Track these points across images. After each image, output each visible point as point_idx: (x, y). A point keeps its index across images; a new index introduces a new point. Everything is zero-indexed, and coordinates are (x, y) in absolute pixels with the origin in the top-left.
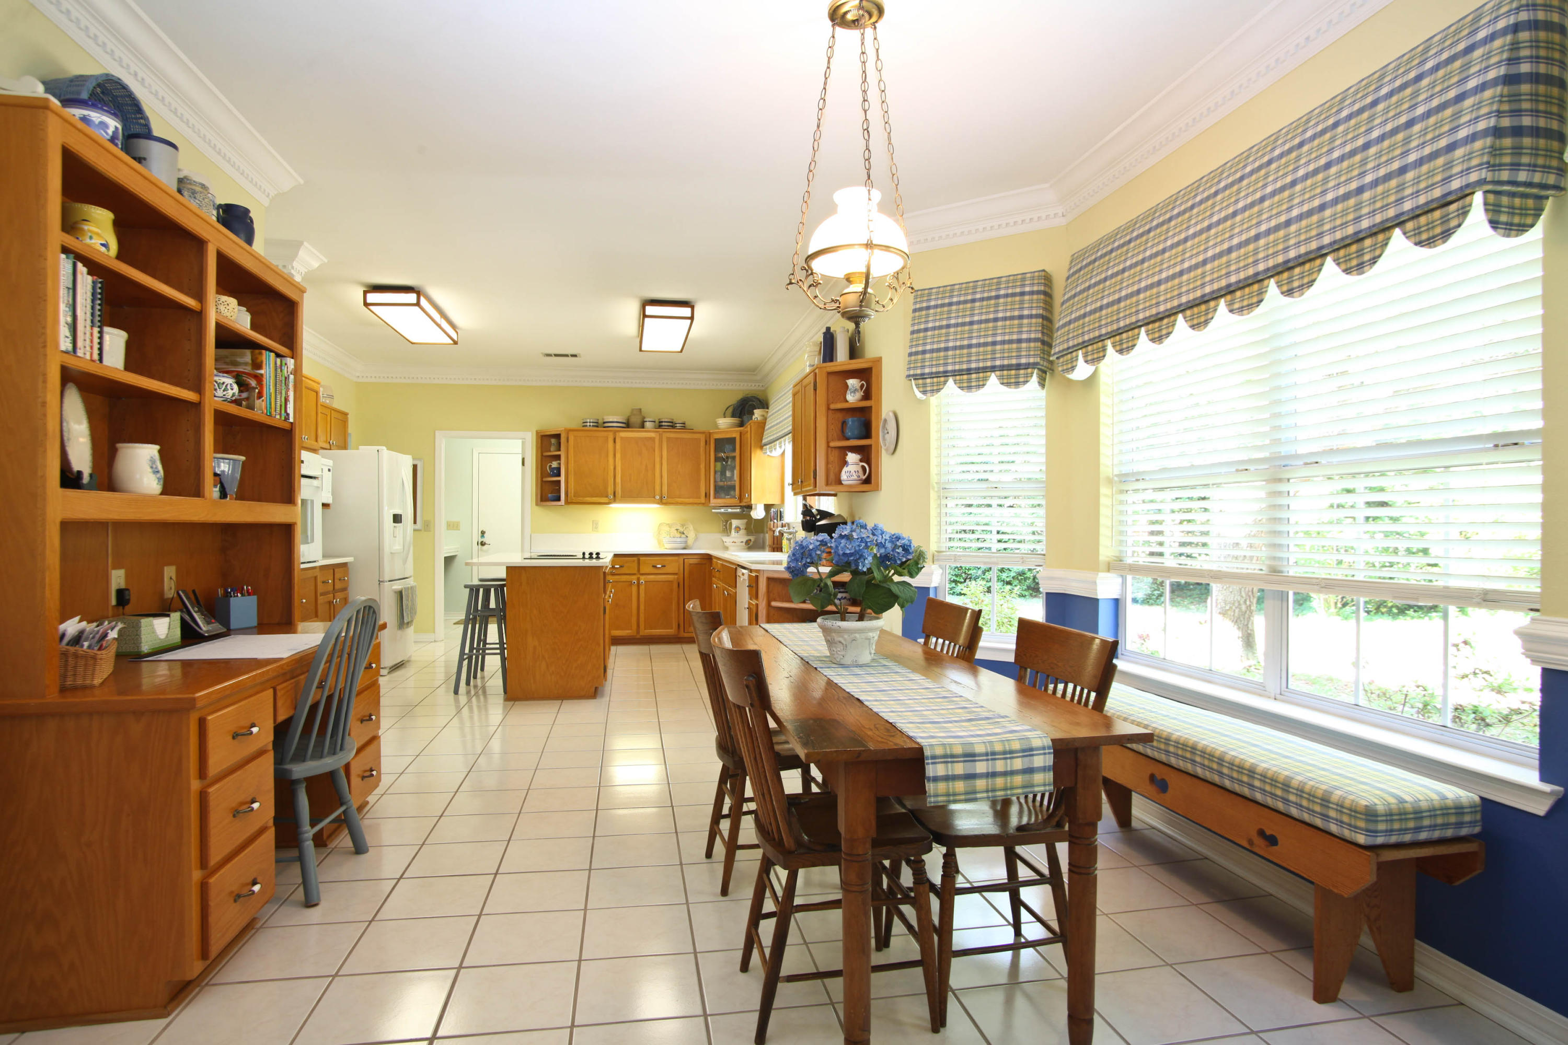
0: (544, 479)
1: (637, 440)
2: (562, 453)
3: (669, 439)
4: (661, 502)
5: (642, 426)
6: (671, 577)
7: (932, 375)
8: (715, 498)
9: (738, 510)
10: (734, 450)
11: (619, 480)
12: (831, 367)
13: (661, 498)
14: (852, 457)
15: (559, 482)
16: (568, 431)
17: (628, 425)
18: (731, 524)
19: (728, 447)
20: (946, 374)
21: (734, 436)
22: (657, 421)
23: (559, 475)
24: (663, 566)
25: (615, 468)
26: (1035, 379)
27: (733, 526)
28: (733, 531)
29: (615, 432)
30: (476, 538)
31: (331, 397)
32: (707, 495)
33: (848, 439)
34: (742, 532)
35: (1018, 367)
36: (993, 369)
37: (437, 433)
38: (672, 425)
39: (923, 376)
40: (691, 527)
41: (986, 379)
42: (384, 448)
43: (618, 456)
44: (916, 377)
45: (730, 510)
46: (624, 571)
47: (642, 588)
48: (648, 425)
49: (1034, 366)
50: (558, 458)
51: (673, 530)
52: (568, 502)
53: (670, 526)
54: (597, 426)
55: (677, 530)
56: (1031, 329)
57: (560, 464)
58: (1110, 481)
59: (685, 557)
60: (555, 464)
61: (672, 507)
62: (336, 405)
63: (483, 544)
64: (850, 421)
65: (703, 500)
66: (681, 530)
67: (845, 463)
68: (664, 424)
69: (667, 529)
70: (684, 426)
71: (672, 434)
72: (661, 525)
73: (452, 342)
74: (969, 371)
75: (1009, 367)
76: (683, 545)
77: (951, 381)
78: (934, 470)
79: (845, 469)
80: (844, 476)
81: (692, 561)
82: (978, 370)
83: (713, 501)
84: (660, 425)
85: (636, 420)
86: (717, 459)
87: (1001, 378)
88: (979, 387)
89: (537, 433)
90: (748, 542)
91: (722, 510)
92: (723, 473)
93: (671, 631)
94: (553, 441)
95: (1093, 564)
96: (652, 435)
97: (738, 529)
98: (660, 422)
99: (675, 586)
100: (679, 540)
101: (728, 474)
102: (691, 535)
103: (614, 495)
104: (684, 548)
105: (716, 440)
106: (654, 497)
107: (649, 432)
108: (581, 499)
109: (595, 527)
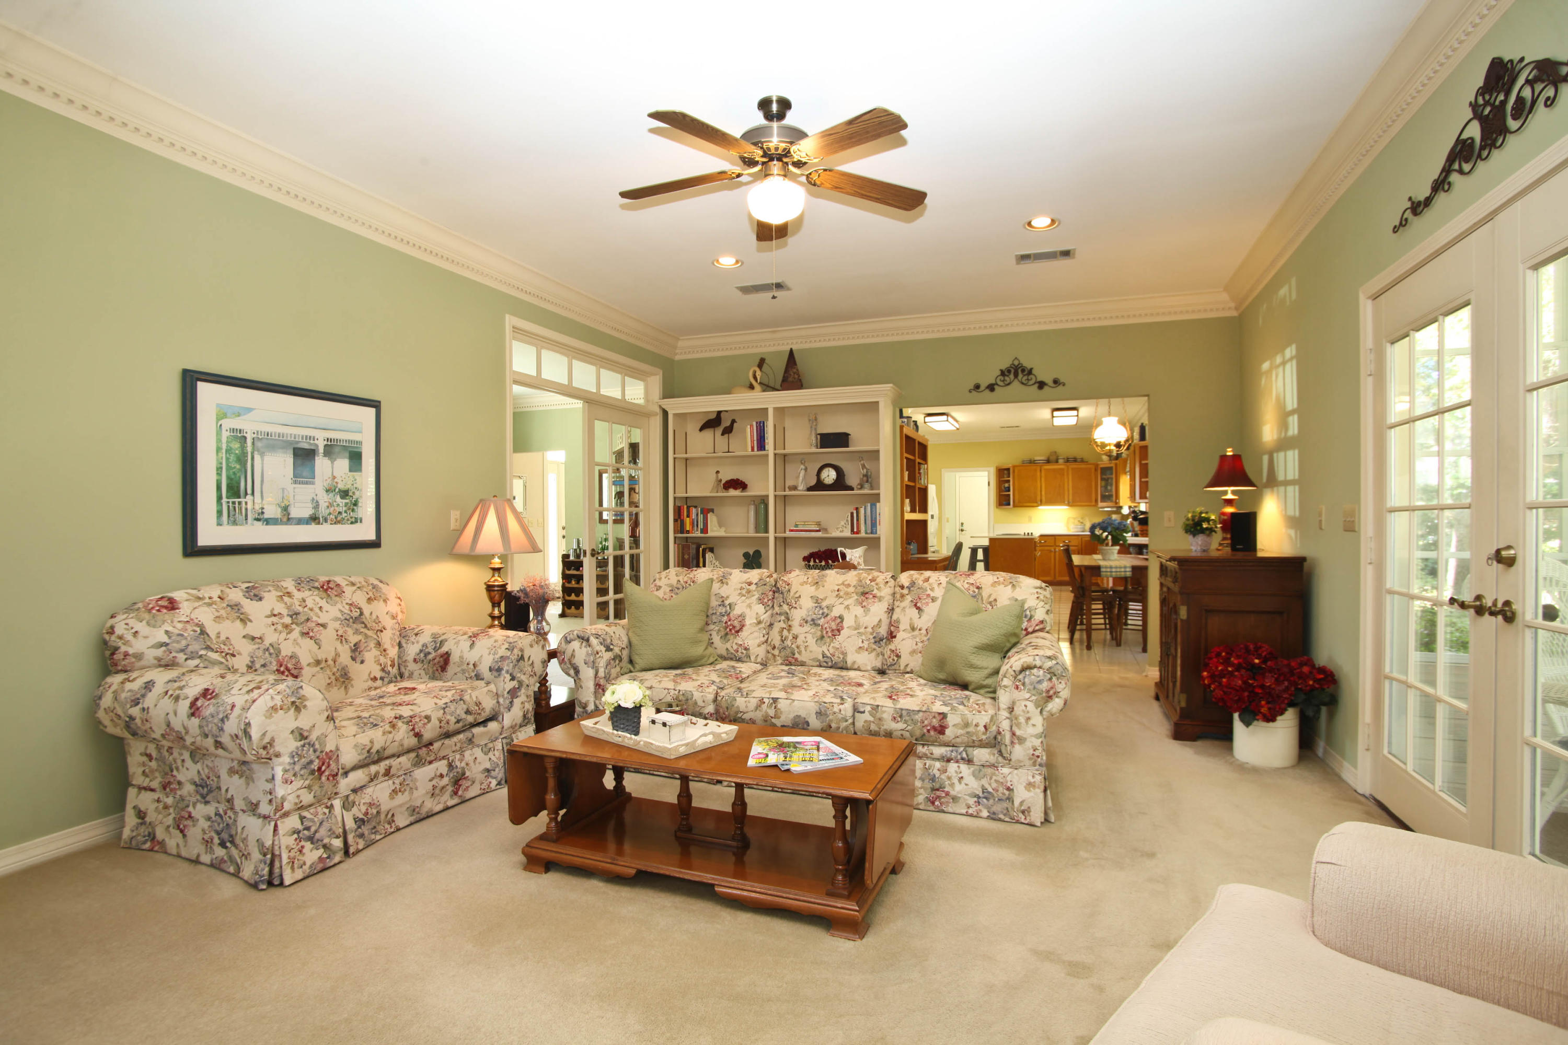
0: (1000, 494)
1: (1054, 470)
2: (1011, 479)
3: (1073, 469)
4: (1069, 505)
5: (1057, 461)
8: (1101, 502)
10: (1112, 474)
11: (1043, 493)
13: (1069, 502)
15: (1010, 495)
16: (1014, 467)
17: (1048, 461)
19: (1108, 472)
21: (1112, 465)
22: (1066, 458)
23: (1009, 491)
25: (1041, 486)
29: (1041, 466)
30: (958, 527)
32: (1096, 501)
43: (1043, 479)
45: (1110, 509)
46: (1046, 544)
47: (1057, 553)
48: (1061, 461)
50: (1008, 481)
51: (1076, 521)
52: (1014, 506)
53: (1074, 519)
54: (1031, 463)
55: (1079, 521)
57: (1009, 485)
59: (1082, 536)
60: (1006, 485)
61: (1076, 508)
63: (962, 530)
65: (1094, 503)
66: (1081, 521)
70: (1082, 461)
71: (1074, 466)
72: (1069, 519)
76: (1082, 530)
81: (1086, 539)
83: (1100, 504)
84: (1067, 460)
85: (1053, 458)
86: (1102, 479)
89: (997, 468)
91: (1107, 510)
92: (1106, 487)
94: (1006, 472)
96: (1063, 467)
100: (1080, 527)
101: (1109, 488)
103: (1041, 501)
104: (1082, 532)
105: (1101, 468)
106: (1065, 502)
107: (1061, 465)
108: (1021, 504)
109: (1030, 519)
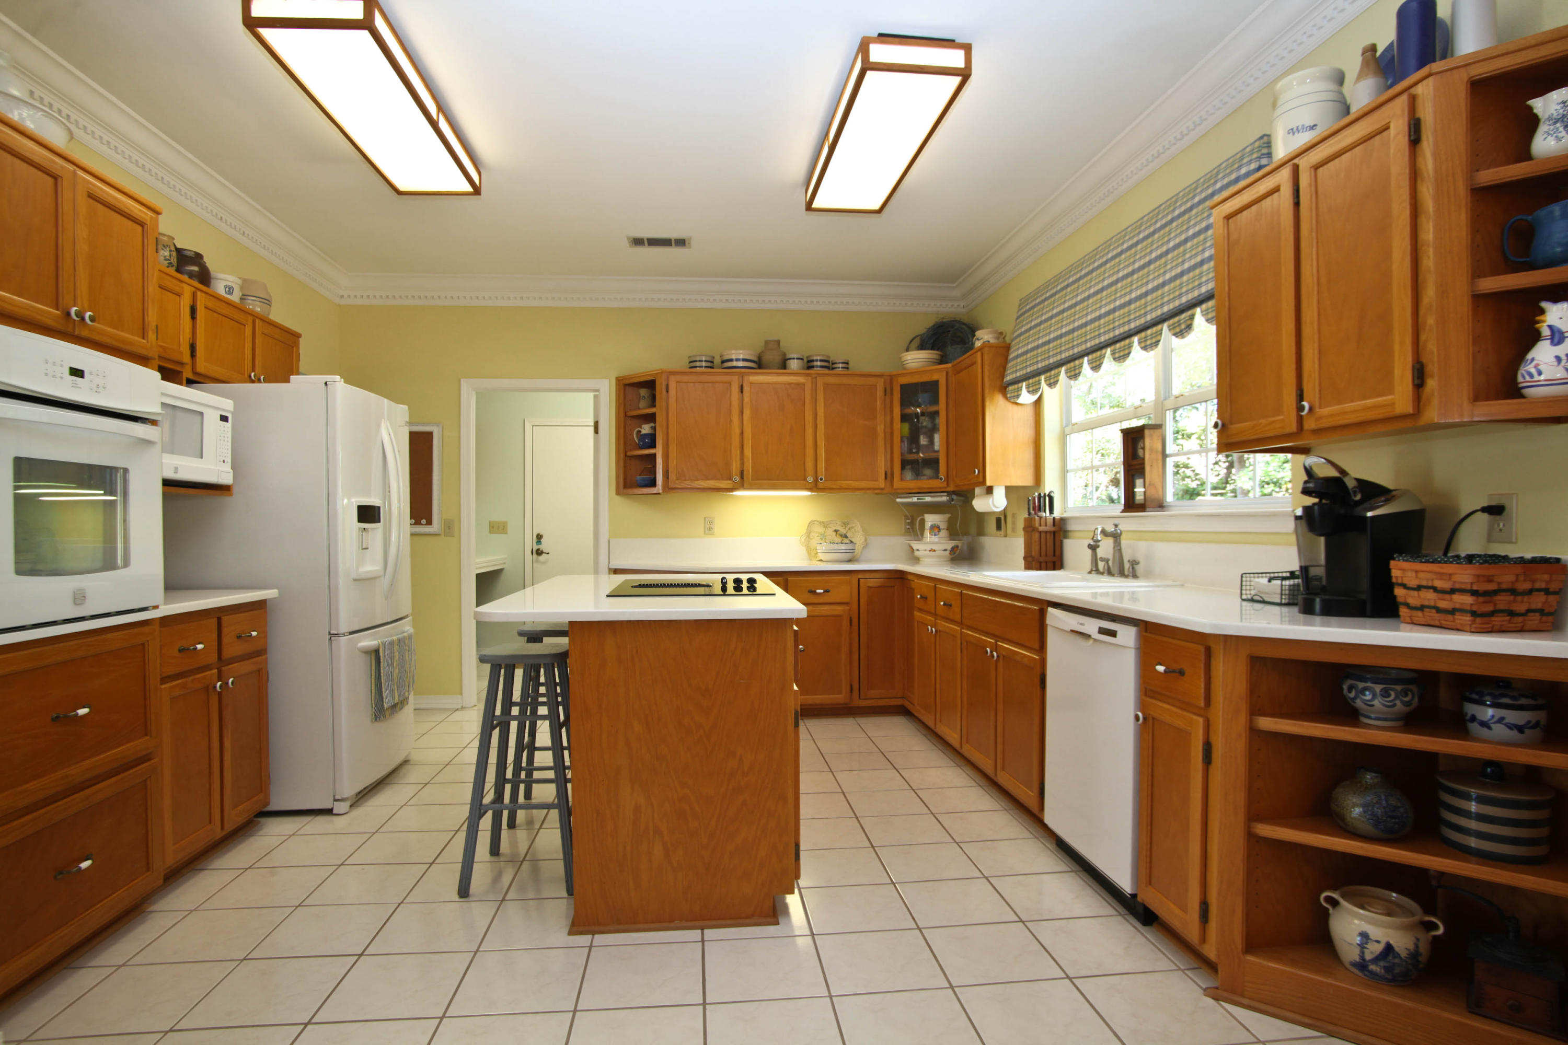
0: (629, 454)
1: (776, 388)
2: (658, 410)
3: (826, 385)
4: (815, 487)
5: (784, 365)
6: (839, 609)
8: (902, 479)
9: (944, 499)
10: (935, 401)
11: (748, 452)
13: (816, 480)
15: (654, 456)
16: (668, 375)
17: (759, 364)
18: (923, 522)
19: (924, 397)
21: (935, 377)
22: (805, 360)
23: (653, 445)
24: (826, 591)
25: (742, 433)
27: (928, 525)
28: (927, 534)
29: (742, 376)
31: (267, 302)
32: (889, 476)
34: (944, 533)
37: (462, 380)
38: (829, 365)
40: (858, 527)
42: (338, 378)
43: (747, 413)
45: (928, 499)
48: (794, 365)
50: (651, 418)
51: (830, 532)
52: (667, 488)
53: (825, 525)
54: (712, 368)
55: (836, 531)
57: (654, 428)
59: (860, 576)
60: (646, 429)
61: (830, 494)
62: (276, 315)
63: (540, 553)
65: (881, 483)
66: (843, 531)
68: (815, 364)
69: (821, 529)
70: (847, 368)
71: (828, 380)
72: (811, 523)
73: (470, 189)
76: (847, 556)
81: (872, 582)
83: (899, 485)
84: (810, 365)
85: (772, 356)
86: (904, 418)
89: (618, 380)
90: (954, 550)
91: (915, 499)
92: (913, 439)
93: (839, 698)
94: (643, 392)
96: (801, 379)
97: (935, 529)
98: (809, 361)
99: (846, 623)
100: (843, 547)
101: (923, 441)
102: (859, 538)
103: (742, 477)
104: (849, 561)
105: (903, 387)
106: (805, 479)
107: (794, 376)
108: (688, 484)
109: (709, 528)
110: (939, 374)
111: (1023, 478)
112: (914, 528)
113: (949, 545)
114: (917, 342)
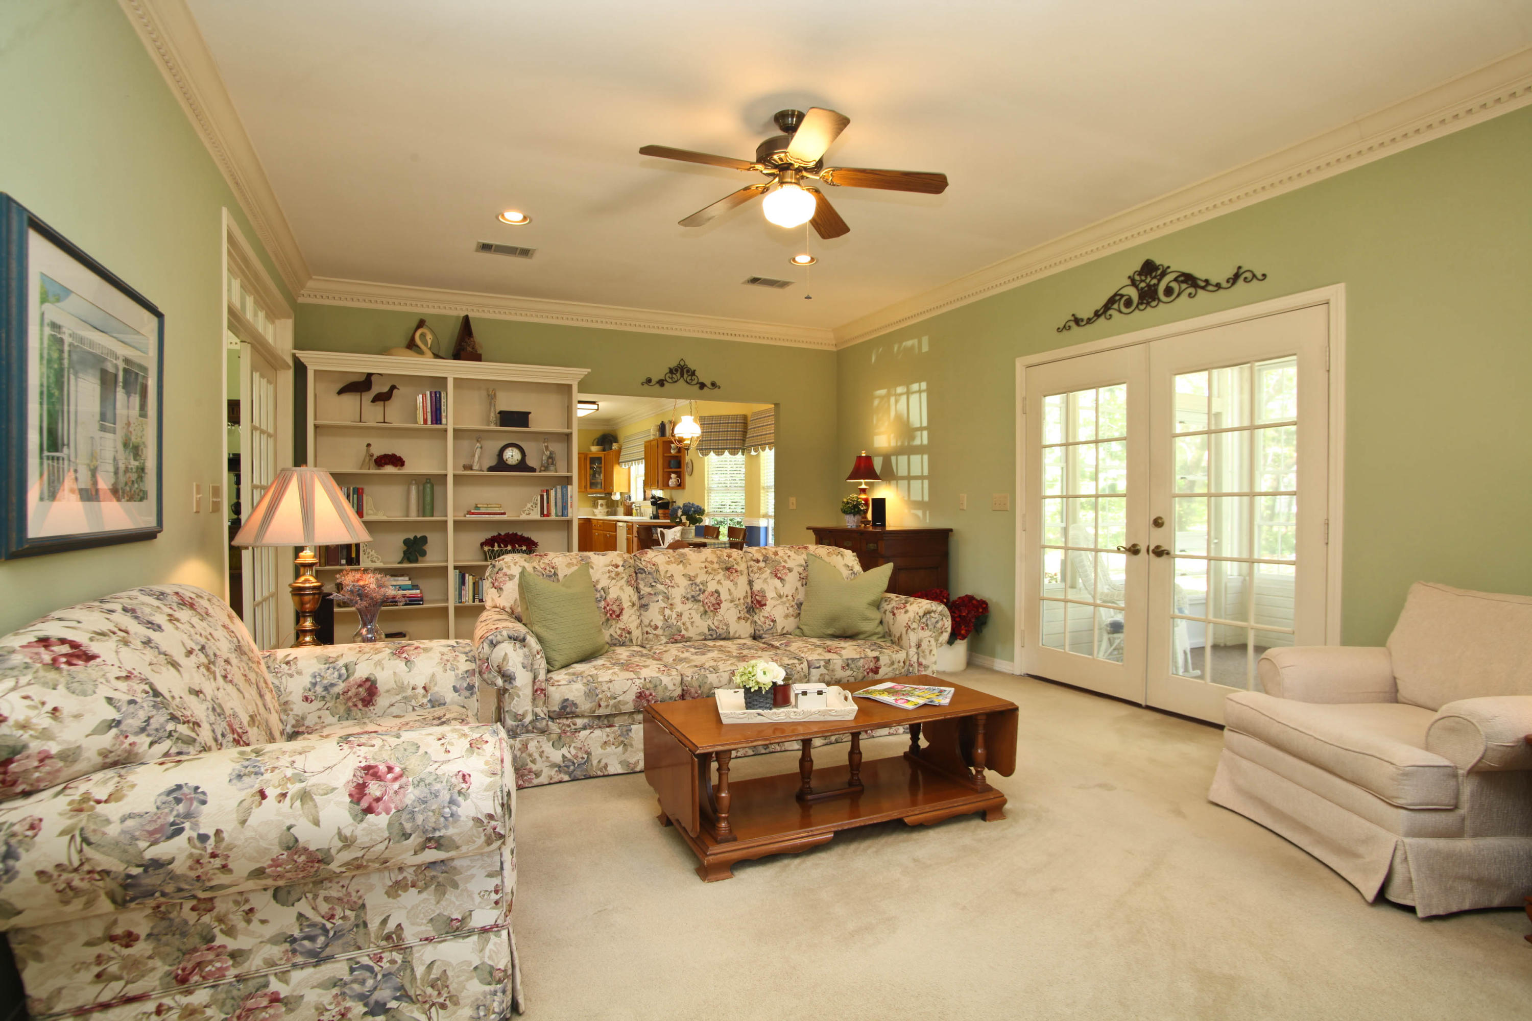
7: (705, 449)
8: (590, 489)
9: (603, 495)
10: (601, 463)
12: (664, 439)
14: (673, 476)
18: (598, 503)
19: (598, 462)
20: (710, 449)
21: (601, 456)
26: (740, 453)
28: (598, 506)
32: (585, 487)
33: (671, 468)
34: (604, 507)
35: (735, 448)
36: (726, 449)
39: (702, 449)
41: (724, 452)
44: (700, 449)
45: (597, 496)
49: (740, 448)
56: (739, 436)
58: (764, 488)
64: (672, 462)
67: (671, 478)
74: (718, 449)
75: (732, 448)
77: (712, 452)
78: (706, 482)
79: (670, 481)
80: (670, 483)
82: (721, 449)
83: (589, 491)
86: (591, 468)
87: (729, 452)
88: (722, 454)
90: (608, 512)
91: (594, 496)
92: (594, 475)
95: (758, 516)
97: (602, 505)
101: (597, 476)
105: (590, 458)
110: (601, 455)
111: (625, 490)
112: (595, 505)
113: (606, 510)
114: (595, 443)
